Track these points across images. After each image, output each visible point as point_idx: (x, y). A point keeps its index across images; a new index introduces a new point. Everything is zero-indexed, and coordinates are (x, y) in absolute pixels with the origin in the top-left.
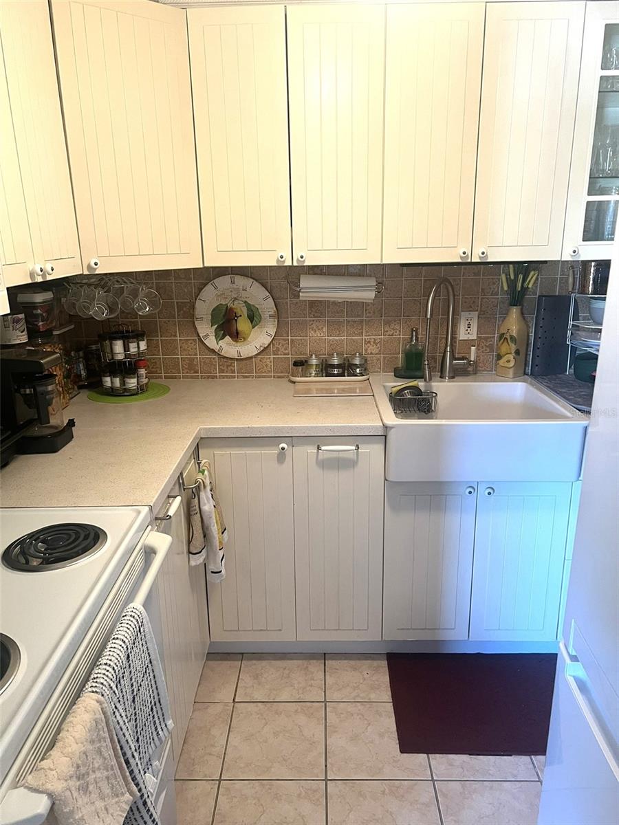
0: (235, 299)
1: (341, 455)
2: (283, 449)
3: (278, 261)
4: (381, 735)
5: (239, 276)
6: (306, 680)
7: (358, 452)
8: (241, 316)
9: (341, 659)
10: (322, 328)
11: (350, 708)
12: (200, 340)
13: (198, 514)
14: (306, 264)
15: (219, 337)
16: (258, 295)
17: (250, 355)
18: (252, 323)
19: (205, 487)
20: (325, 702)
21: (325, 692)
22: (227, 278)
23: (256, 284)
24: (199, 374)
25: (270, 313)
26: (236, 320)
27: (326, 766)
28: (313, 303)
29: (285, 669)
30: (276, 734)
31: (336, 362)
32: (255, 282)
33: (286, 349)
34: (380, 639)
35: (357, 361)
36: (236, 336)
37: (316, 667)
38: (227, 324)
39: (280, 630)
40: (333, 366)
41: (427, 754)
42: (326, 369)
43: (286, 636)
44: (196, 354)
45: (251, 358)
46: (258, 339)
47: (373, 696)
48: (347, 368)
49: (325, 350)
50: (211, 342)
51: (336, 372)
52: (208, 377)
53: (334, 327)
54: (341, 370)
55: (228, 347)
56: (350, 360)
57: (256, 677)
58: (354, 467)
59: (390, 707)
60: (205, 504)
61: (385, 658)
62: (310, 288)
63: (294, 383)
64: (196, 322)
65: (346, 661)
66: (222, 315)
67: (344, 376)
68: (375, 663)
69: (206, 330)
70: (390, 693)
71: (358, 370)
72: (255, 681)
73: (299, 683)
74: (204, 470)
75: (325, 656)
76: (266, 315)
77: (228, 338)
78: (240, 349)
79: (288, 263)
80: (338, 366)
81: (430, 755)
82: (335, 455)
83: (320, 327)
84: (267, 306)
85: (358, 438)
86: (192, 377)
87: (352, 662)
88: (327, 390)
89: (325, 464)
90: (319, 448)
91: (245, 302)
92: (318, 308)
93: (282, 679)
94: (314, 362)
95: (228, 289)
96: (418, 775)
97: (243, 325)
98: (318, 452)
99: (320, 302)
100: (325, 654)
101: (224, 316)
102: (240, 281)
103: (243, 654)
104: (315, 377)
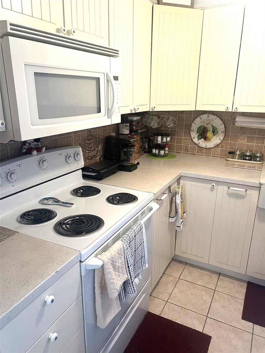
0: (208, 124)
1: (238, 192)
2: (213, 185)
3: (226, 109)
4: (235, 310)
5: (211, 115)
6: (209, 280)
7: (246, 192)
8: (209, 131)
9: (226, 277)
10: (245, 139)
11: (225, 296)
12: (191, 139)
13: (175, 203)
14: (238, 111)
15: (199, 138)
16: (218, 123)
17: (211, 147)
18: (213, 134)
19: (178, 193)
20: (215, 290)
21: (216, 287)
22: (206, 115)
23: (218, 118)
24: (189, 153)
25: (222, 131)
26: (207, 132)
27: (208, 312)
28: (242, 128)
29: (202, 273)
30: (192, 294)
31: (248, 154)
32: (217, 117)
33: (227, 146)
34: (245, 274)
35: (258, 155)
36: (206, 138)
37: (215, 277)
38: (203, 134)
39: (202, 258)
40: (247, 156)
41: (254, 323)
42: (243, 157)
43: (204, 260)
44: (189, 145)
45: (211, 148)
46: (215, 140)
47: (236, 295)
48: (253, 157)
49: (245, 148)
50: (196, 140)
51: (247, 159)
52: (192, 154)
53: (250, 139)
54: (250, 158)
55: (202, 143)
56: (255, 154)
57: (190, 273)
58: (243, 198)
59: (243, 302)
60: (178, 200)
61: (247, 283)
62: (240, 121)
63: (228, 160)
64: (191, 132)
65: (228, 279)
66: (201, 130)
67: (251, 161)
68: (242, 283)
69: (194, 135)
70: (244, 296)
71: (258, 159)
72: (189, 274)
73: (206, 280)
74: (179, 188)
75: (220, 274)
76: (220, 131)
77: (202, 139)
78: (207, 144)
79: (230, 110)
80: (249, 156)
81: (255, 324)
82: (236, 192)
83: (244, 139)
84: (221, 127)
85: (248, 187)
86: (186, 153)
87: (231, 280)
88: (242, 166)
89: (230, 195)
90: (229, 188)
91: (212, 125)
92: (243, 130)
93: (199, 277)
94: (238, 153)
95: (206, 120)
96: (247, 330)
97: (209, 134)
98: (228, 190)
99: (245, 128)
100: (220, 273)
101: (202, 130)
102: (211, 117)
103: (187, 263)
104: (237, 159)
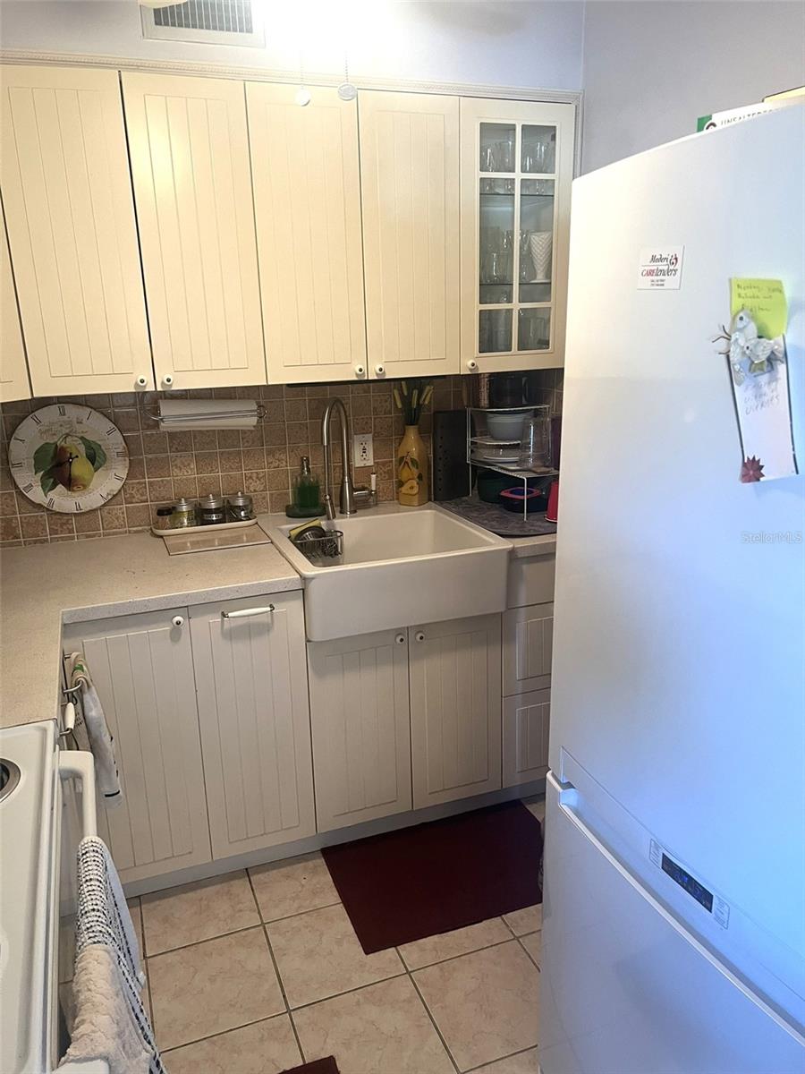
0: (68, 435)
1: (252, 619)
2: (178, 623)
3: (136, 384)
4: (339, 943)
5: (71, 406)
6: (232, 906)
7: (272, 614)
8: (77, 457)
9: (268, 870)
10: (189, 464)
11: (296, 923)
12: (20, 493)
13: (83, 724)
14: (174, 388)
15: (48, 488)
16: (98, 428)
17: (94, 507)
18: (93, 464)
20: (263, 924)
21: (259, 913)
22: (54, 408)
23: (96, 415)
24: (22, 539)
25: (119, 450)
26: (71, 463)
27: (284, 996)
28: (173, 435)
29: (201, 899)
30: (212, 980)
31: (213, 505)
32: (93, 411)
33: (142, 495)
34: (314, 834)
35: (240, 502)
36: (70, 483)
37: (240, 886)
38: (57, 469)
39: (190, 853)
40: (210, 511)
41: (395, 946)
42: (201, 516)
43: (199, 858)
44: (15, 513)
45: (94, 511)
46: (104, 485)
47: (318, 902)
48: (228, 512)
49: (196, 490)
50: (37, 495)
51: (214, 518)
52: (35, 542)
53: (204, 461)
54: (221, 515)
55: (62, 500)
56: (231, 501)
57: (166, 920)
58: (268, 631)
59: (341, 909)
60: (91, 710)
61: (321, 855)
62: (173, 417)
63: (161, 537)
64: (12, 470)
65: (275, 871)
66: (49, 458)
67: (225, 522)
68: (310, 864)
69: (29, 481)
70: (336, 893)
71: (243, 513)
72: (167, 925)
73: (225, 912)
74: (81, 666)
75: (247, 872)
76: (111, 454)
77: (60, 488)
78: (79, 500)
79: (150, 388)
80: (216, 511)
81: (398, 947)
82: (244, 621)
83: (186, 463)
84: (113, 442)
85: (272, 597)
86: (11, 545)
87: (284, 870)
88: (205, 542)
89: (231, 635)
90: (224, 615)
91: (82, 438)
92: (182, 441)
93: (201, 914)
94: (184, 508)
95: (56, 423)
96: (391, 972)
97: (80, 468)
98: (223, 621)
99: (184, 433)
100: (247, 869)
101: (53, 458)
102: (72, 411)
103: (139, 897)
104: (187, 526)
